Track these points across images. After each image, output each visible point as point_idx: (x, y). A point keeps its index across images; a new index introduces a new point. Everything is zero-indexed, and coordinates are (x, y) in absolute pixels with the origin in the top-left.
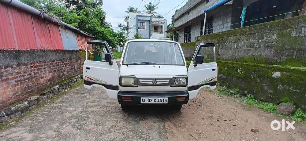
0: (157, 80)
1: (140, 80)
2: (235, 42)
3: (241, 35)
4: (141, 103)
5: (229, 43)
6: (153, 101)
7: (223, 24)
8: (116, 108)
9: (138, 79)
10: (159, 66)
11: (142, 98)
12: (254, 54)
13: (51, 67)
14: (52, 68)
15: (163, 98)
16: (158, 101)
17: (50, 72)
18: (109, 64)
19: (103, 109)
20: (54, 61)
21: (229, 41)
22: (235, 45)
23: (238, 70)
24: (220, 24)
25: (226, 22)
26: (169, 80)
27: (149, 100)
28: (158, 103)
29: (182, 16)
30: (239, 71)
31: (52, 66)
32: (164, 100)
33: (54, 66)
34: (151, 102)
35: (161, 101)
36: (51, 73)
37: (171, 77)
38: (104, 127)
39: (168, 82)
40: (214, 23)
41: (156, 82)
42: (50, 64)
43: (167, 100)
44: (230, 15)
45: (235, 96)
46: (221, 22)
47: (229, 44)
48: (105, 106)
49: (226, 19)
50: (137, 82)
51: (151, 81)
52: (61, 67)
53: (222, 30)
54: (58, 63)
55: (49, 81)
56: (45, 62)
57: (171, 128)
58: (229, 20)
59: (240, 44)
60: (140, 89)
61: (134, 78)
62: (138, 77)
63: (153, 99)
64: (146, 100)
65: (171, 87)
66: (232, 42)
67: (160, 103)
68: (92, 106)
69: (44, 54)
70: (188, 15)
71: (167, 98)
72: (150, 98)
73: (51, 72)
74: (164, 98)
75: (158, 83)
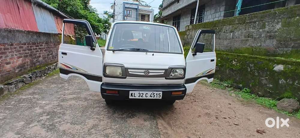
0: (150, 71)
1: (129, 70)
2: (231, 32)
3: (238, 24)
4: (130, 97)
5: (224, 32)
6: (144, 96)
7: (216, 12)
8: (99, 102)
9: (127, 69)
10: (153, 53)
11: (130, 92)
12: (253, 45)
13: (20, 51)
14: (22, 52)
15: (156, 93)
16: (150, 96)
17: (19, 57)
18: (91, 49)
19: (83, 103)
20: (25, 44)
21: (224, 30)
22: (231, 35)
23: (233, 61)
24: (212, 13)
25: (219, 11)
26: (164, 71)
27: (140, 95)
28: (151, 98)
29: (171, 5)
30: (234, 63)
31: (21, 49)
32: (158, 94)
33: (25, 50)
34: (142, 97)
35: (154, 96)
36: (21, 59)
37: (167, 67)
38: (83, 128)
39: (163, 73)
40: (205, 12)
41: (149, 73)
42: (19, 47)
43: (161, 95)
44: (224, 4)
45: (229, 89)
46: (213, 11)
47: (224, 34)
48: (86, 99)
49: (219, 8)
50: (125, 73)
51: (143, 71)
52: (35, 52)
53: (214, 19)
54: (31, 47)
55: (18, 68)
56: (12, 45)
57: (165, 128)
58: (222, 8)
59: (236, 34)
60: (129, 80)
61: (122, 67)
62: (126, 66)
63: (145, 93)
64: (136, 95)
65: (166, 79)
66: (228, 31)
67: (152, 98)
68: (71, 99)
69: (10, 35)
70: (178, 3)
71: (161, 93)
72: (141, 92)
73: (21, 57)
74: (158, 93)
75: (150, 74)
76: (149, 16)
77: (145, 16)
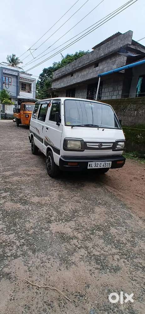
0: (103, 144)
1: (87, 144)
2: (135, 110)
3: (142, 104)
4: (88, 168)
6: (99, 166)
7: (114, 90)
9: (85, 143)
10: (103, 129)
11: (89, 163)
15: (107, 162)
18: (57, 124)
21: (128, 108)
22: (135, 112)
23: (138, 135)
24: (110, 91)
25: (117, 89)
26: (112, 144)
27: (95, 165)
28: (103, 167)
29: (64, 77)
30: (139, 136)
32: (108, 164)
34: (97, 167)
35: (105, 165)
37: (114, 141)
39: (111, 146)
40: (103, 89)
41: (102, 146)
43: (111, 164)
44: (122, 84)
45: (136, 159)
46: (111, 89)
47: (129, 111)
49: (117, 87)
50: (84, 145)
51: (98, 144)
53: (112, 97)
57: (116, 192)
58: (120, 88)
59: (140, 112)
60: (86, 153)
61: (82, 141)
62: (85, 140)
63: (99, 163)
64: (93, 165)
65: (113, 151)
66: (132, 109)
67: (105, 167)
70: (71, 76)
71: (111, 162)
72: (96, 163)
74: (109, 162)
75: (103, 147)
76: (30, 85)
77: (25, 85)
